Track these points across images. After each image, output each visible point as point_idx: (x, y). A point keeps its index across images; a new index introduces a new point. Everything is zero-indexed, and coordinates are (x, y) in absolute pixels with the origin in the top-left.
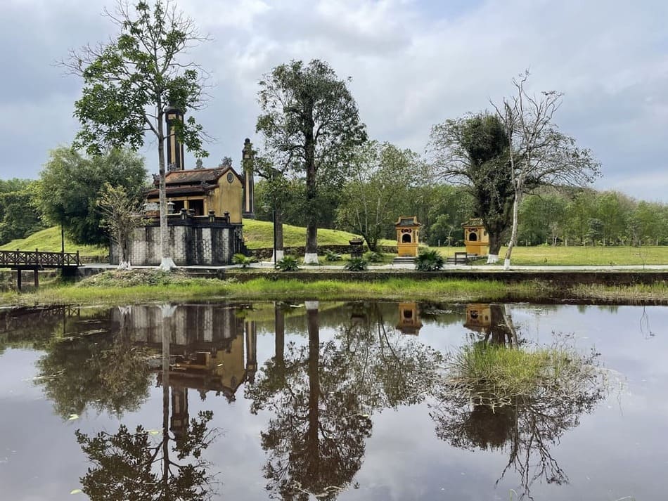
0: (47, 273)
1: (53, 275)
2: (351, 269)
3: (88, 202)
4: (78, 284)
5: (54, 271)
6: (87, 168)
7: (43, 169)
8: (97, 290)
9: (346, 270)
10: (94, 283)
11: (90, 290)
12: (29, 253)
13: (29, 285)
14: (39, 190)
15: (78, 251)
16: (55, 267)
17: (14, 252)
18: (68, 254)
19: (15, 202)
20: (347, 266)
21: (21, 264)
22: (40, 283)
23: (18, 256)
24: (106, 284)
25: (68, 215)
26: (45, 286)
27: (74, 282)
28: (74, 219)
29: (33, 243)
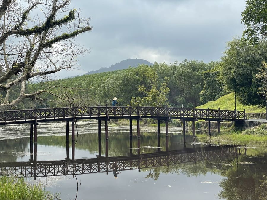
0: (226, 124)
1: (230, 125)
3: (251, 76)
4: (244, 132)
5: (230, 123)
6: (251, 52)
7: (224, 55)
8: (255, 137)
10: (254, 132)
11: (251, 137)
12: (215, 111)
13: (216, 131)
14: (221, 69)
15: (244, 110)
16: (230, 120)
17: (206, 110)
18: (238, 112)
19: (210, 77)
21: (210, 117)
22: (222, 130)
23: (209, 112)
24: (262, 133)
25: (238, 85)
26: (224, 132)
27: (241, 130)
28: (242, 88)
29: (219, 103)
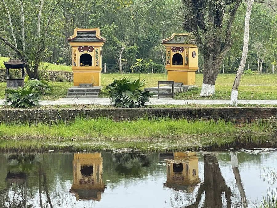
2: (15, 105)
9: (8, 107)
20: (9, 101)
